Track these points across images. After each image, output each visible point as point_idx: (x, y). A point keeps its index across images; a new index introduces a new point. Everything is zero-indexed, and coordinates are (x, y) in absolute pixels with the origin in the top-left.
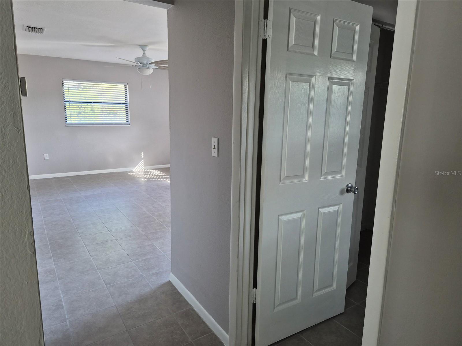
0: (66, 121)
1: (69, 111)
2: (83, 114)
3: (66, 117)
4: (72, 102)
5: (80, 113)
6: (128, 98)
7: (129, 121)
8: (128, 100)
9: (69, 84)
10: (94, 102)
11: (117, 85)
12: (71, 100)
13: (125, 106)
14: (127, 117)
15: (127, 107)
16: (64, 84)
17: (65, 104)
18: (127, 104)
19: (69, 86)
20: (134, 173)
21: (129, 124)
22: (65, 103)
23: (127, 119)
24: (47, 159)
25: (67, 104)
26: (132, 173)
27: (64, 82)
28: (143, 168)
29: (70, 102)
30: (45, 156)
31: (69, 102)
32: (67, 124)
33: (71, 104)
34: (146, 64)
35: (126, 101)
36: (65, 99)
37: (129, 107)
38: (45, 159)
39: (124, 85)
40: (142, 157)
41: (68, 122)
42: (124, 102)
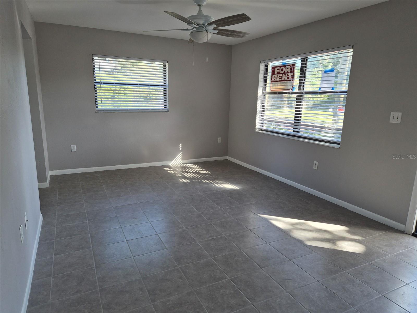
0: (97, 106)
1: (100, 94)
2: (117, 98)
3: (97, 102)
4: (104, 83)
5: (113, 97)
6: (167, 79)
7: (168, 107)
8: (167, 82)
9: (100, 61)
10: (128, 83)
11: (156, 63)
12: (102, 81)
13: (163, 88)
14: (165, 102)
15: (165, 90)
16: (95, 61)
17: (96, 86)
18: (166, 86)
19: (100, 64)
20: (171, 169)
21: (167, 110)
22: (95, 84)
23: (165, 104)
24: (74, 151)
25: (98, 85)
26: (169, 169)
27: (95, 58)
28: (181, 162)
29: (102, 83)
30: (72, 148)
31: (99, 83)
32: (97, 110)
33: (102, 86)
34: (202, 26)
35: (165, 82)
36: (95, 80)
37: (167, 90)
38: (72, 151)
39: (162, 63)
40: (181, 149)
41: (99, 107)
42: (162, 84)
